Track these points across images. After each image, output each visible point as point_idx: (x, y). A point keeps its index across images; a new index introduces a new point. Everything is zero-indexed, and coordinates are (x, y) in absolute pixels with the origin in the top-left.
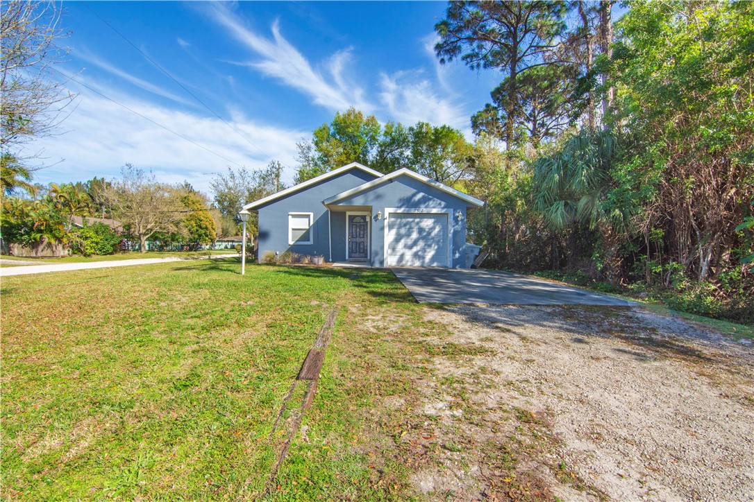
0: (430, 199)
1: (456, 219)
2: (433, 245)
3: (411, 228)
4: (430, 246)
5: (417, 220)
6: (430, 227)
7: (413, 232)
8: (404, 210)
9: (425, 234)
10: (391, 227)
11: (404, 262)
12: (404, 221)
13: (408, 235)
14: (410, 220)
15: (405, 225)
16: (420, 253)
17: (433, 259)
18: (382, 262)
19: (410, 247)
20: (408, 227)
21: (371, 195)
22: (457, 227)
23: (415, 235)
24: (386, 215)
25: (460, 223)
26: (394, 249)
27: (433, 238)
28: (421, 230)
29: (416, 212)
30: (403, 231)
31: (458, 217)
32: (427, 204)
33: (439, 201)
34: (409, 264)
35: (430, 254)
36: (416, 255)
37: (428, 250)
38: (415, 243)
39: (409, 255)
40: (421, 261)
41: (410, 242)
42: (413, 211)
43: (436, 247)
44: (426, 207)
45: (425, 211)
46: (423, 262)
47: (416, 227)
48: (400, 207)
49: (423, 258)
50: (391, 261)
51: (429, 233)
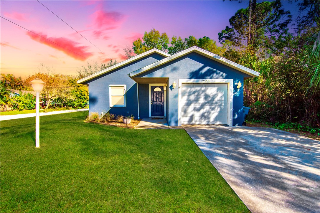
0: (214, 72)
1: (235, 87)
2: (216, 108)
3: (199, 94)
4: (213, 109)
5: (203, 89)
6: (214, 94)
7: (200, 98)
8: (194, 81)
9: (210, 99)
10: (183, 94)
11: (193, 122)
12: (194, 89)
13: (196, 100)
14: (198, 88)
15: (194, 93)
16: (206, 114)
17: (217, 119)
18: (177, 122)
19: (199, 110)
20: (196, 94)
21: (168, 68)
22: (236, 93)
23: (202, 100)
24: (180, 85)
25: (238, 90)
26: (185, 111)
27: (216, 103)
28: (207, 96)
29: (204, 82)
30: (192, 97)
31: (237, 85)
32: (211, 75)
33: (221, 73)
34: (197, 123)
35: (214, 115)
36: (203, 116)
37: (212, 112)
38: (202, 106)
39: (197, 115)
40: (207, 120)
41: (198, 106)
42: (201, 81)
43: (219, 110)
44: (211, 78)
45: (211, 81)
46: (209, 122)
47: (203, 94)
48: (190, 78)
49: (209, 118)
50: (183, 121)
51: (213, 99)
